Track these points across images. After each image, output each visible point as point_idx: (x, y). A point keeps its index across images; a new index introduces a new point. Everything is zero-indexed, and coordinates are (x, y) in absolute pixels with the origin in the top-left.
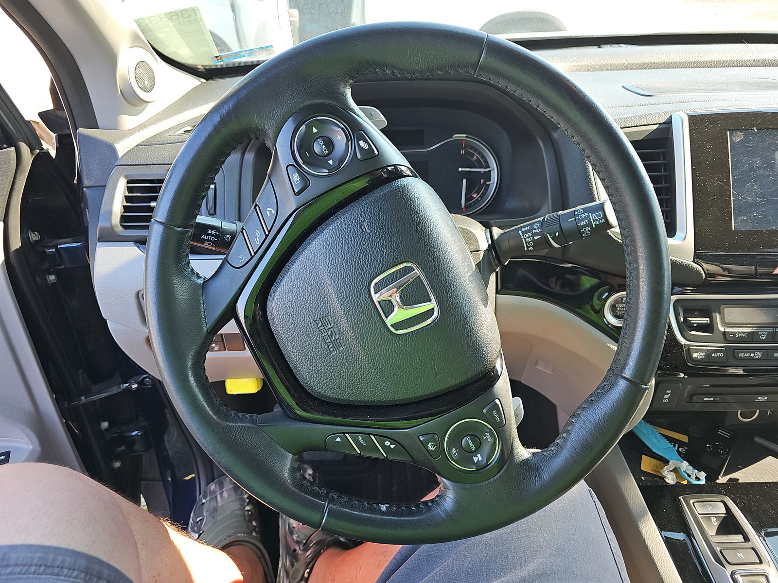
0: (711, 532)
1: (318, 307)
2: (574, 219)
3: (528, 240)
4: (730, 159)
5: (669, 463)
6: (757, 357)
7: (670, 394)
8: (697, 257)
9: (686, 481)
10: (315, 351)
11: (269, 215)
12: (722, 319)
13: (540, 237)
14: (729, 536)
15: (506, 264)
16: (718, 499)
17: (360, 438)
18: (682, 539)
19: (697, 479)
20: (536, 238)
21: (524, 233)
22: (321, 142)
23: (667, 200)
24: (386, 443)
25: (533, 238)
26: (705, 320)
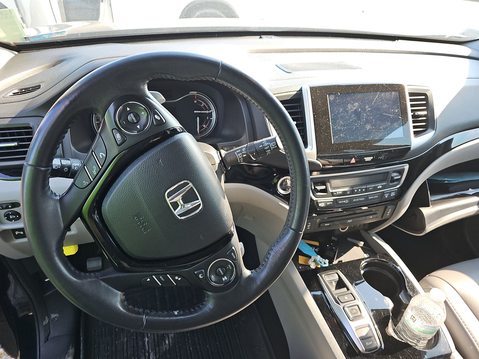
0: (333, 289)
1: (135, 208)
2: (262, 146)
3: (240, 157)
4: (329, 109)
5: (312, 258)
6: (347, 202)
7: (310, 225)
8: (318, 157)
9: (320, 265)
10: (133, 233)
11: (101, 158)
12: (331, 186)
13: (246, 155)
14: (340, 289)
15: (229, 169)
16: (335, 272)
17: (161, 277)
18: (320, 294)
19: (325, 263)
20: (244, 156)
21: (237, 153)
22: (132, 116)
23: (303, 130)
24: (176, 277)
25: (243, 156)
26: (323, 187)
